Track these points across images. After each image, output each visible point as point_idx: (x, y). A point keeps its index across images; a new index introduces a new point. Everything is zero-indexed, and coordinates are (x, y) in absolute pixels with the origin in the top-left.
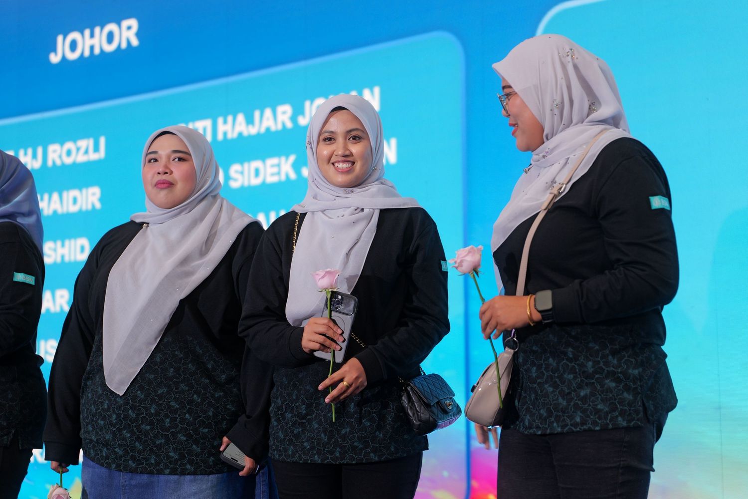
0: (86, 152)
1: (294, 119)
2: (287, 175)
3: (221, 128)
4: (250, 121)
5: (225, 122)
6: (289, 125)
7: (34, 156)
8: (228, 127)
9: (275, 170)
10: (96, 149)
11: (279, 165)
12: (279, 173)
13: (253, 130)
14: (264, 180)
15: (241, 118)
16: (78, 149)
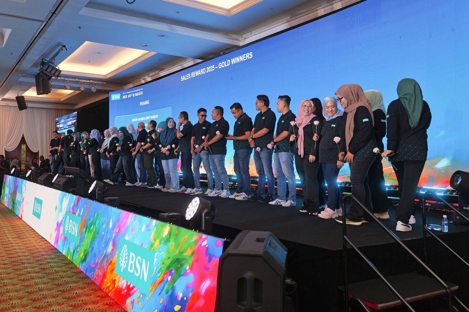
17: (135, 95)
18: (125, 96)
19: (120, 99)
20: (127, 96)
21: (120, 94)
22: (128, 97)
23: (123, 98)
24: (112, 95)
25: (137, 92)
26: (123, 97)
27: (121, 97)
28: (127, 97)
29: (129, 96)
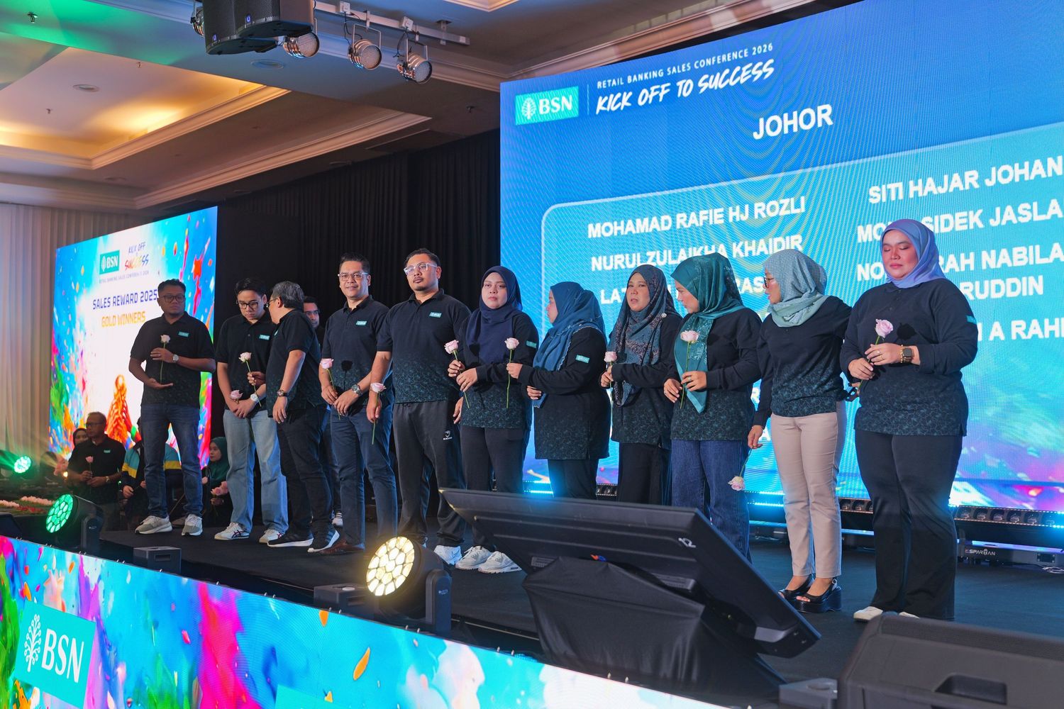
0: (788, 208)
1: (980, 181)
2: (975, 224)
3: (912, 189)
4: (939, 183)
5: (916, 184)
6: (976, 186)
7: (742, 210)
8: (919, 188)
9: (965, 221)
10: (797, 205)
11: (968, 217)
12: (968, 223)
13: (942, 190)
14: (954, 228)
15: (930, 180)
16: (781, 206)
17: (696, 88)
18: (612, 99)
19: (576, 114)
20: (626, 97)
21: (575, 90)
22: (641, 103)
23: (600, 107)
24: (519, 98)
25: (712, 70)
26: (601, 102)
27: (587, 101)
28: (633, 100)
29: (646, 96)
